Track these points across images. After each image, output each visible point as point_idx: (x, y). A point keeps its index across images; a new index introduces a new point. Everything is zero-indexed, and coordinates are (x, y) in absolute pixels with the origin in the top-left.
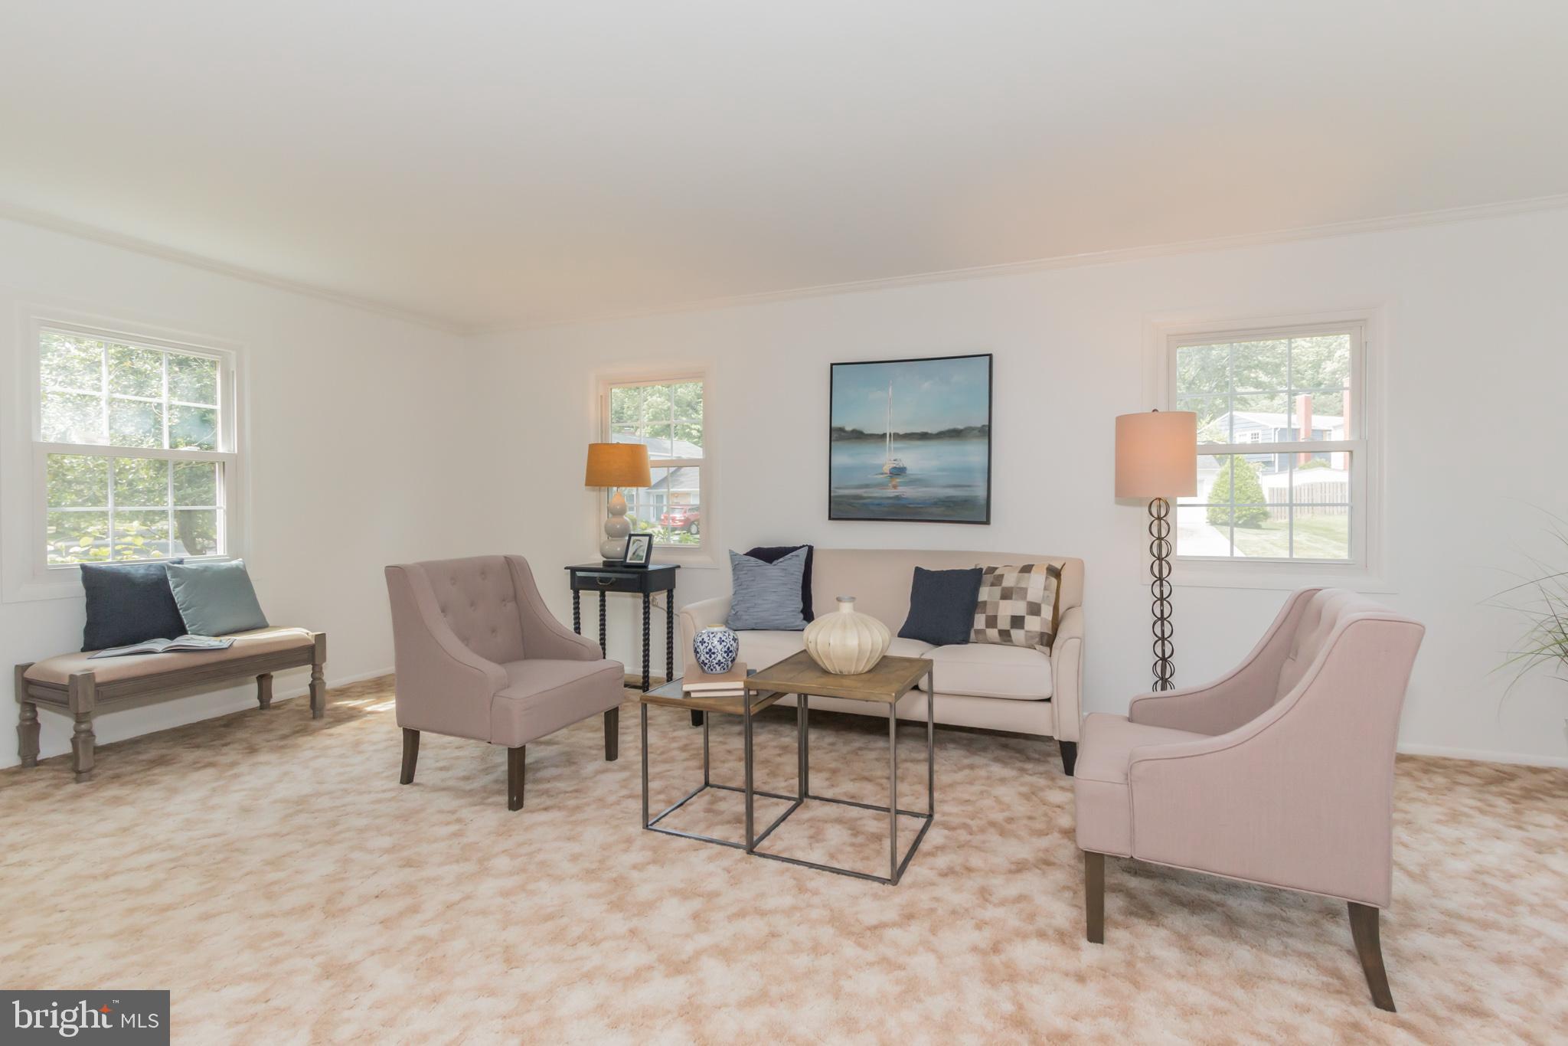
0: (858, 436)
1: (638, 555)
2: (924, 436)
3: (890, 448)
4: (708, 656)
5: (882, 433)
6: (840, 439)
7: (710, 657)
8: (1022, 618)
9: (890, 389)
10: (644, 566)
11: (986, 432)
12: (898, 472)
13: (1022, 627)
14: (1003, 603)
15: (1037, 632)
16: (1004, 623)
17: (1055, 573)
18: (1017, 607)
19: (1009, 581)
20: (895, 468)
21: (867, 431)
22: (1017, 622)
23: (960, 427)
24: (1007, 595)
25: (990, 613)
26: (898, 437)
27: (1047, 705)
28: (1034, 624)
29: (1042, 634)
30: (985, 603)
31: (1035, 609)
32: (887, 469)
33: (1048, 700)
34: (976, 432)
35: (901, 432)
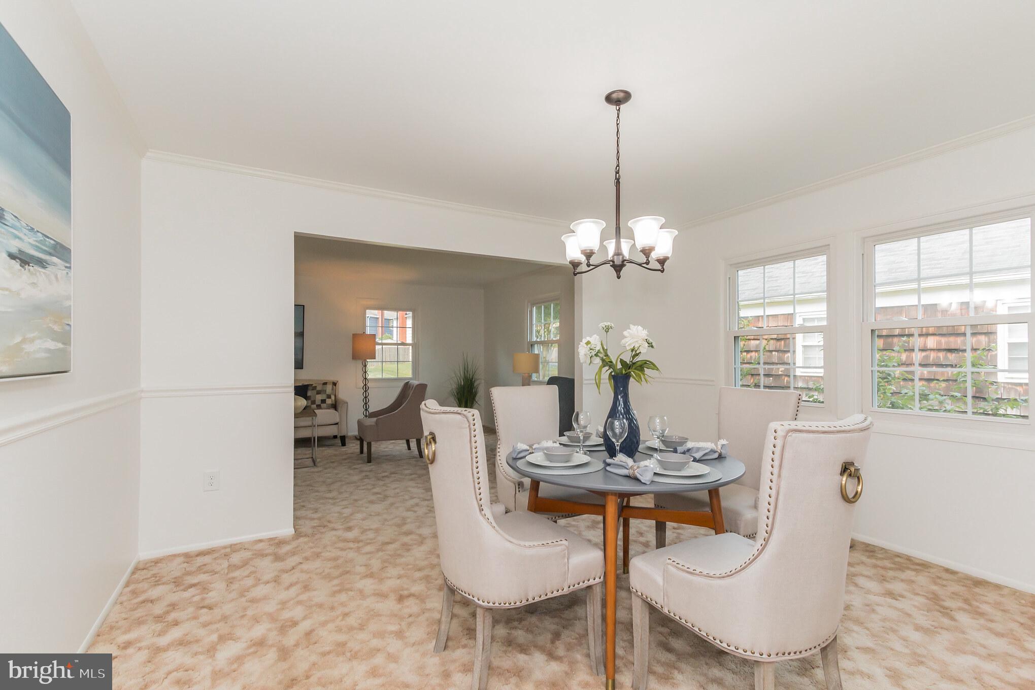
8: (325, 400)
11: (302, 334)
13: (325, 403)
14: (318, 396)
15: (330, 404)
16: (318, 402)
17: (335, 384)
18: (323, 397)
19: (319, 388)
22: (323, 401)
24: (319, 393)
25: (312, 399)
27: (337, 425)
28: (329, 401)
29: (332, 404)
30: (310, 396)
31: (329, 397)
33: (337, 424)
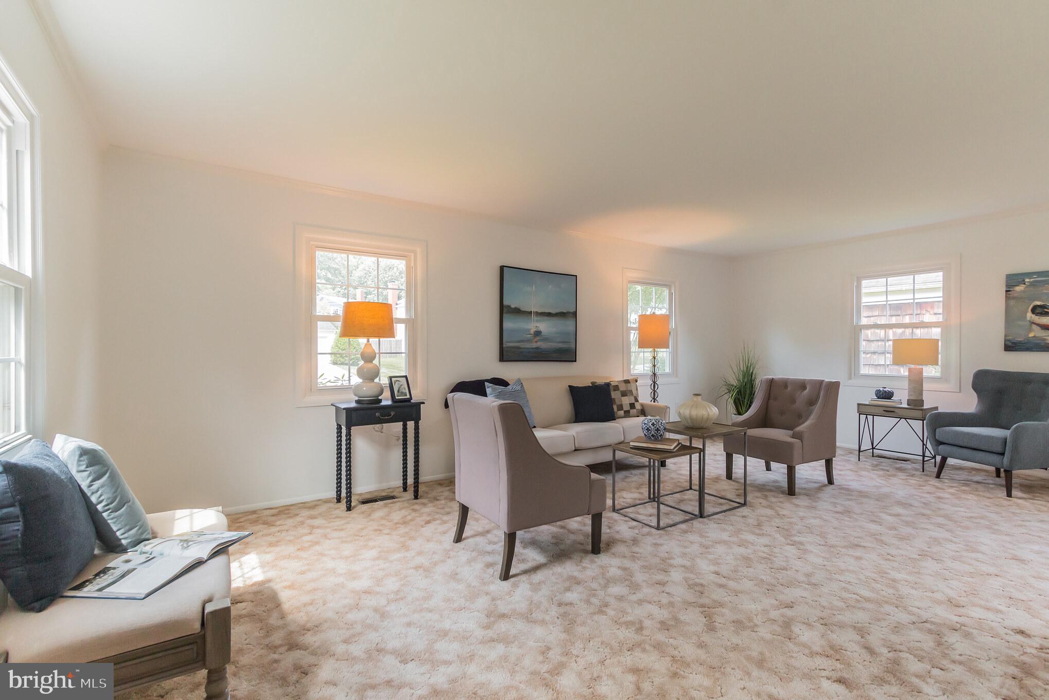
0: (517, 311)
1: (402, 393)
2: (549, 315)
3: (534, 320)
4: (656, 432)
5: (529, 311)
6: (509, 312)
7: (657, 432)
8: (632, 404)
9: (534, 286)
10: (409, 400)
11: (575, 314)
12: (538, 333)
13: (634, 408)
14: (623, 398)
16: (626, 407)
18: (629, 399)
19: (622, 388)
20: (536, 331)
21: (523, 309)
22: (631, 406)
23: (565, 311)
24: (623, 394)
25: (619, 403)
26: (538, 314)
28: (638, 406)
29: (641, 410)
30: (615, 399)
31: (636, 400)
32: (532, 332)
34: (571, 315)
35: (539, 311)
